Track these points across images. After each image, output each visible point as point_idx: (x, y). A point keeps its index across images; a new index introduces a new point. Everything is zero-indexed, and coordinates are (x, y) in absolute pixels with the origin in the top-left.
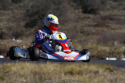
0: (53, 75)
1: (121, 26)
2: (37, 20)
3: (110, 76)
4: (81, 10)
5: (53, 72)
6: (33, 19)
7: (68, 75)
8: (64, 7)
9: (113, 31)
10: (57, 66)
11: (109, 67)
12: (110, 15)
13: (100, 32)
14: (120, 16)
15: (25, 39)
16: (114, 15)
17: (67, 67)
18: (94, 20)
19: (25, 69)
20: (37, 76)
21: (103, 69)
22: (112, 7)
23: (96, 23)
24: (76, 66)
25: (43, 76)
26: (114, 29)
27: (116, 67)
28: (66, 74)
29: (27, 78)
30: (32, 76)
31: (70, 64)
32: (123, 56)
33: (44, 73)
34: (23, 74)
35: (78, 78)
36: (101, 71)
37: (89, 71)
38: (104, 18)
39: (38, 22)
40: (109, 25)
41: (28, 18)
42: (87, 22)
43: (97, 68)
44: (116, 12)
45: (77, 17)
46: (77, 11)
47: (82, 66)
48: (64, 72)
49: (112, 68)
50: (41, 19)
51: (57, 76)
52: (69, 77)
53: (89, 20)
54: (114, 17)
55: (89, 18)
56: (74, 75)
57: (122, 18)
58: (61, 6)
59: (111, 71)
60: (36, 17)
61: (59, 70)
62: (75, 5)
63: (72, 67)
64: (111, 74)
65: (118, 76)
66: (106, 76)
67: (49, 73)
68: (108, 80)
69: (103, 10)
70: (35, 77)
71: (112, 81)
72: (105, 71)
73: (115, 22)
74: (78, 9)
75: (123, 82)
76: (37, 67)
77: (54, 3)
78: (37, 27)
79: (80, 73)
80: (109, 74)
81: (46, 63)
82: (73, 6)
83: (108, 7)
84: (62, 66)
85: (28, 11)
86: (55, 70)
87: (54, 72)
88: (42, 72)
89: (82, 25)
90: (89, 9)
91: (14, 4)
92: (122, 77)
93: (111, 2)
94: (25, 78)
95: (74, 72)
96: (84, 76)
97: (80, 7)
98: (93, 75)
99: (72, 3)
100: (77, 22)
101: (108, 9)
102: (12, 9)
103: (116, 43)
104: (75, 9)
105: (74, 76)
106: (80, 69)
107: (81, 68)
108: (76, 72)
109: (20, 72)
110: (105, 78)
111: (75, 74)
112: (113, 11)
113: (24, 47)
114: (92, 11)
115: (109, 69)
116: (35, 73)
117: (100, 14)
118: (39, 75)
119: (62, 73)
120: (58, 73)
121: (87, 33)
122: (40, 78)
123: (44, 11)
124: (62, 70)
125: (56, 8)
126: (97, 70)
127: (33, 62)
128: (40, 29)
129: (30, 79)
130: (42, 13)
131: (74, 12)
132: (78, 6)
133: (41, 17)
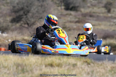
0: (35, 67)
1: (100, 23)
2: (22, 15)
3: (87, 68)
4: (63, 7)
5: (34, 64)
6: (18, 14)
8: (48, 4)
10: (38, 59)
11: (87, 60)
12: (90, 12)
13: (81, 28)
14: (99, 13)
15: (11, 33)
16: (94, 13)
17: (48, 59)
18: (75, 17)
19: (9, 61)
20: (20, 68)
21: (81, 62)
22: (92, 5)
23: (77, 20)
24: (56, 59)
25: (25, 68)
26: (94, 25)
27: (93, 60)
28: (46, 66)
29: (10, 69)
30: (15, 67)
31: (50, 57)
34: (6, 65)
36: (79, 64)
37: (68, 64)
38: (85, 15)
39: (23, 18)
40: (89, 21)
41: (13, 14)
42: (69, 18)
43: (76, 61)
44: (96, 9)
45: (60, 13)
46: (59, 8)
47: (62, 59)
48: (45, 64)
49: (89, 61)
50: (26, 15)
51: (38, 68)
52: (49, 68)
53: (71, 17)
54: (94, 14)
55: (71, 14)
56: (54, 67)
57: (101, 15)
58: (45, 3)
59: (89, 64)
60: (21, 13)
61: (40, 62)
62: (58, 2)
63: (52, 60)
64: (89, 67)
65: (95, 68)
66: (83, 68)
67: (31, 65)
68: (85, 72)
69: (84, 7)
70: (18, 68)
71: (88, 73)
72: (82, 64)
73: (95, 19)
74: (61, 6)
75: (99, 74)
76: (20, 59)
78: (22, 22)
79: (59, 65)
80: (87, 67)
81: (28, 56)
82: (56, 3)
83: (89, 5)
84: (43, 59)
85: (14, 7)
86: (36, 62)
87: (36, 64)
88: (24, 64)
89: (64, 21)
90: (71, 6)
94: (8, 69)
95: (54, 64)
96: (63, 68)
97: (63, 4)
98: (72, 68)
99: (55, 1)
100: (60, 18)
101: (89, 7)
104: (58, 6)
106: (60, 61)
108: (56, 64)
109: (4, 64)
110: (83, 70)
111: (55, 66)
112: (93, 8)
113: (10, 40)
114: (74, 8)
115: (86, 62)
116: (18, 65)
117: (81, 11)
118: (21, 67)
119: (43, 66)
120: (39, 65)
121: (69, 29)
122: (23, 70)
123: (29, 7)
124: (43, 62)
125: (40, 4)
126: (75, 63)
127: (16, 55)
128: (25, 24)
129: (13, 70)
130: (27, 9)
131: (57, 9)
132: (60, 4)
133: (26, 13)
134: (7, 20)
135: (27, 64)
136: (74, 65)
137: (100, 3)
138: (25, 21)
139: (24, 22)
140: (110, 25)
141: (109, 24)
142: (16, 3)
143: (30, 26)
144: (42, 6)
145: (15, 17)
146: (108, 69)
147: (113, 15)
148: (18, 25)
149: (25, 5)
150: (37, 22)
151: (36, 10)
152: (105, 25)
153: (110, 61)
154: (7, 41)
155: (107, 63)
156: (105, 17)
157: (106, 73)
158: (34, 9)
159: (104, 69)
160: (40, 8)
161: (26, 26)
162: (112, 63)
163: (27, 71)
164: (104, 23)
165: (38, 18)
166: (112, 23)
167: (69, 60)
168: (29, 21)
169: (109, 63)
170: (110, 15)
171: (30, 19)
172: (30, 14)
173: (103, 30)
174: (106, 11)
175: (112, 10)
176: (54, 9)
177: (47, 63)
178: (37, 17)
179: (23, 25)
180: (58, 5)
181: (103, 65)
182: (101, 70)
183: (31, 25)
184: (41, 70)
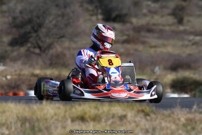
1: (166, 42)
2: (30, 33)
3: (144, 123)
4: (100, 17)
5: (52, 117)
6: (22, 31)
7: (77, 123)
8: (73, 12)
9: (152, 50)
10: (59, 108)
11: (144, 108)
12: (148, 24)
13: (132, 52)
14: (163, 26)
15: (11, 63)
16: (154, 25)
17: (76, 109)
18: (122, 32)
19: (8, 114)
20: (27, 125)
21: (133, 112)
22: (150, 12)
23: (125, 38)
24: (90, 107)
25: (36, 124)
26: (155, 47)
27: (154, 108)
28: (73, 120)
29: (11, 128)
31: (80, 105)
32: (169, 90)
33: (38, 120)
34: (4, 121)
35: (94, 126)
36: (130, 115)
37: (111, 116)
38: (138, 30)
40: (146, 40)
41: (14, 30)
43: (124, 110)
44: (157, 19)
46: (94, 18)
48: (70, 117)
49: (147, 109)
50: (36, 31)
52: (79, 124)
54: (154, 27)
56: (87, 121)
57: (167, 28)
58: (68, 10)
59: (147, 115)
60: (28, 28)
61: (62, 114)
64: (147, 120)
65: (158, 121)
66: (138, 122)
67: (46, 119)
68: (142, 129)
69: (136, 16)
71: (147, 131)
72: (136, 116)
73: (156, 35)
74: (96, 15)
75: (164, 132)
76: (27, 109)
77: (57, 6)
78: (29, 45)
79: (96, 119)
80: (144, 120)
81: (41, 103)
82: (87, 10)
83: (145, 11)
84: (68, 108)
85: (14, 18)
86: (55, 114)
90: (114, 15)
92: (163, 124)
93: (149, 3)
94: (7, 128)
96: (103, 124)
97: (100, 11)
98: (118, 122)
99: (86, 6)
101: (145, 15)
103: (157, 69)
104: (92, 15)
105: (87, 123)
106: (96, 111)
107: (98, 110)
108: (90, 117)
110: (137, 126)
111: (89, 120)
112: (153, 17)
113: (9, 77)
114: (119, 18)
115: (143, 111)
116: (24, 120)
117: (131, 23)
118: (30, 123)
119: (67, 119)
120: (60, 119)
122: (33, 128)
123: (41, 18)
124: (67, 114)
125: (60, 13)
126: (124, 113)
128: (35, 47)
129: (16, 129)
130: (38, 21)
131: (90, 20)
132: (95, 11)
133: (36, 28)
134: (4, 42)
136: (123, 118)
137: (165, 7)
138: (34, 42)
139: (33, 44)
140: (183, 46)
141: (180, 43)
142: (18, 11)
143: (44, 51)
144: (63, 15)
145: (17, 36)
146: (181, 123)
147: (187, 28)
148: (23, 50)
149: (35, 14)
150: (55, 44)
151: (54, 22)
152: (174, 46)
153: (184, 109)
154: (4, 79)
155: (179, 112)
156: (173, 32)
157: (178, 130)
158: (50, 22)
159: (174, 122)
160: (60, 19)
161: (37, 51)
162: (188, 113)
163: (40, 130)
164: (172, 42)
166: (186, 43)
167: (112, 108)
168: (42, 42)
169: (182, 113)
170: (181, 28)
171: (43, 39)
172: (44, 30)
173: (170, 55)
174: (175, 21)
175: (186, 19)
177: (75, 115)
178: (57, 35)
179: (32, 50)
180: (91, 13)
181: (172, 115)
182: (169, 125)
183: (46, 49)
184: (64, 128)
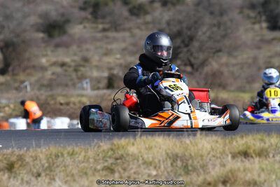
0: (210, 160)
30: (169, 162)
39: (180, 53)
42: (278, 48)
45: (258, 38)
47: (267, 140)
51: (218, 162)
62: (252, 14)
63: (246, 142)
70: (175, 164)
87: (212, 153)
88: (187, 154)
89: (269, 54)
91: (134, 18)
95: (251, 151)
100: (259, 48)
102: (129, 30)
109: (145, 156)
127: (169, 135)
135: (193, 154)
165: (214, 50)
176: (247, 30)
